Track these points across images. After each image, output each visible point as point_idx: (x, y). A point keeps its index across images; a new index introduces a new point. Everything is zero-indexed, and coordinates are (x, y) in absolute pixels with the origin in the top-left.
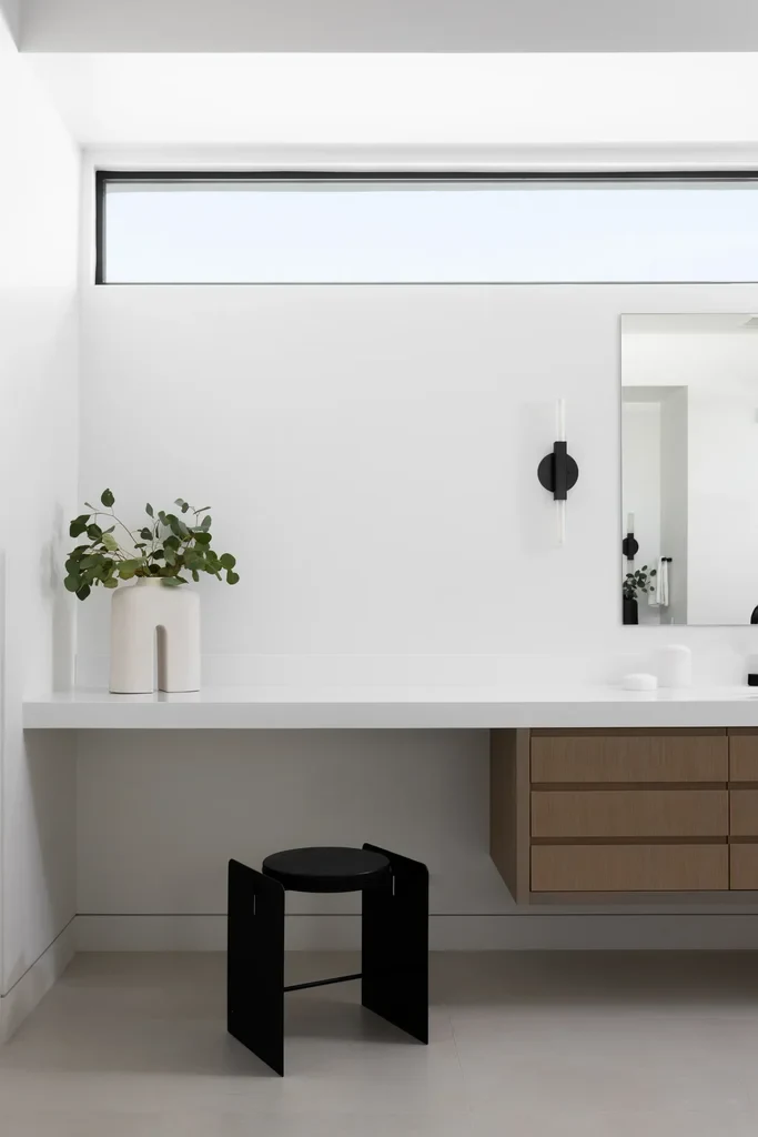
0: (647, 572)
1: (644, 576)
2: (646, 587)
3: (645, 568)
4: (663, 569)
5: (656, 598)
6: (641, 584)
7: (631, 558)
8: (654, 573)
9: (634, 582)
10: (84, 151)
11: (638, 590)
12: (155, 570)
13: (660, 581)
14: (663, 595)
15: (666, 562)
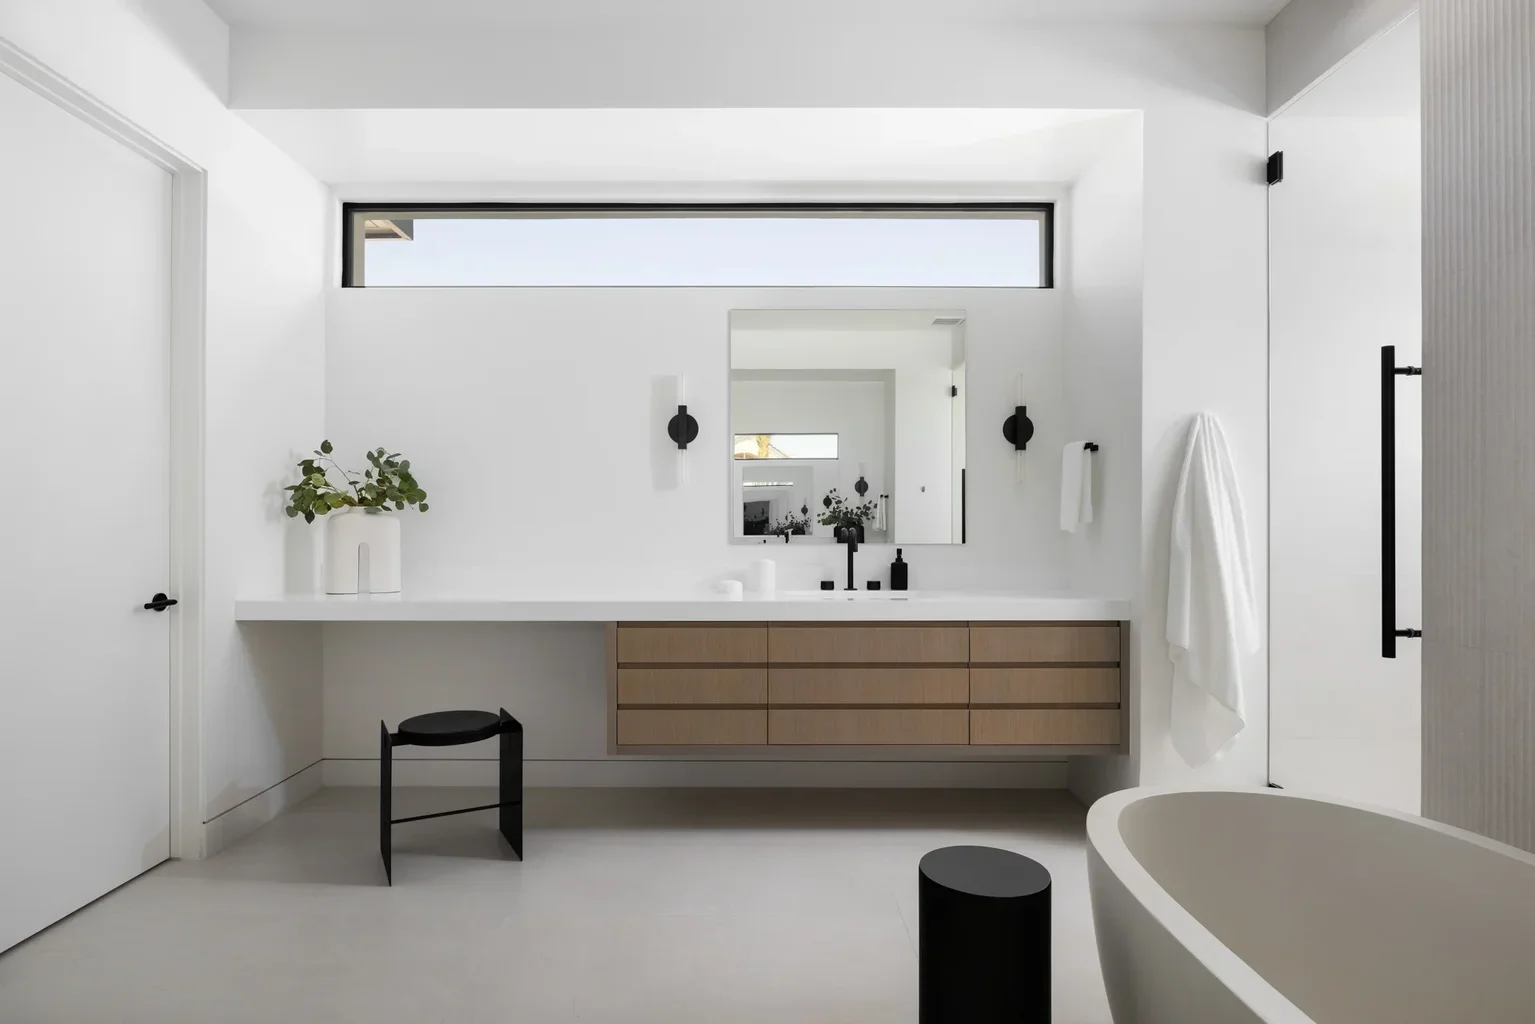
0: (871, 506)
1: (869, 508)
2: (870, 517)
3: (870, 502)
4: (881, 503)
5: (876, 525)
6: (866, 514)
7: (862, 495)
8: (876, 506)
9: (862, 512)
10: (331, 188)
11: (864, 518)
12: (362, 501)
13: (878, 513)
14: (881, 522)
15: (884, 499)
